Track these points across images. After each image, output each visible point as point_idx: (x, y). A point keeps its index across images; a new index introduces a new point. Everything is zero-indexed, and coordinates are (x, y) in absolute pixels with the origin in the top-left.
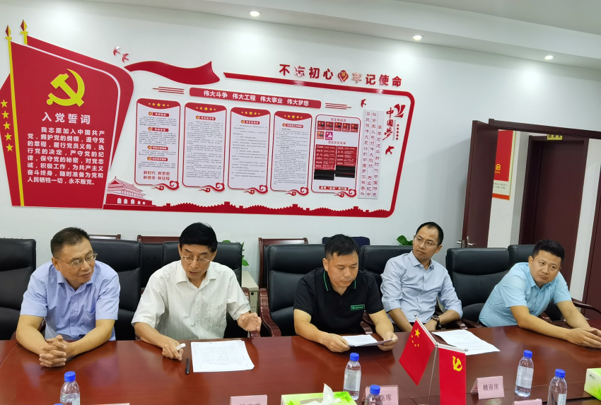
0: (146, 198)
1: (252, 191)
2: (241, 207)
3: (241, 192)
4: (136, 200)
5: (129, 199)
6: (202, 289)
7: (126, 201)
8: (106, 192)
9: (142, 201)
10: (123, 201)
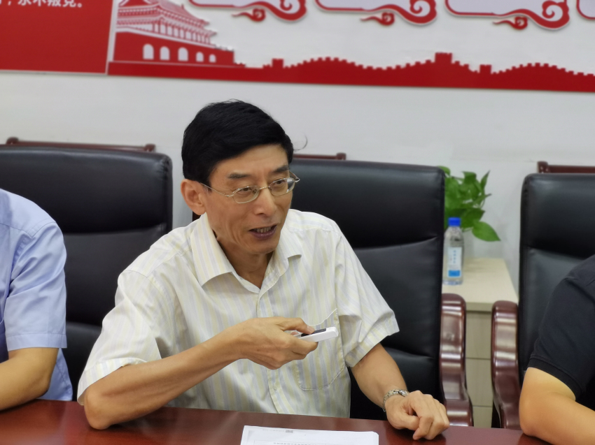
0: (219, 43)
1: (520, 20)
2: (486, 69)
3: (486, 24)
4: (193, 50)
5: (174, 47)
6: (270, 292)
7: (165, 54)
8: (115, 28)
9: (207, 52)
10: (157, 53)
